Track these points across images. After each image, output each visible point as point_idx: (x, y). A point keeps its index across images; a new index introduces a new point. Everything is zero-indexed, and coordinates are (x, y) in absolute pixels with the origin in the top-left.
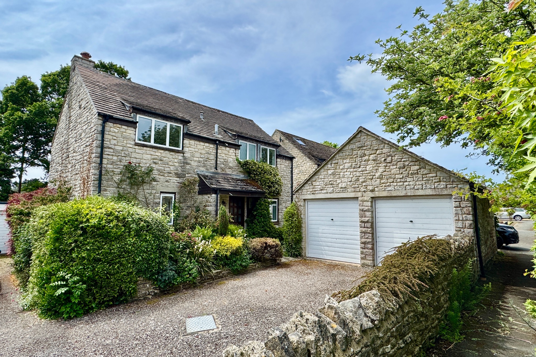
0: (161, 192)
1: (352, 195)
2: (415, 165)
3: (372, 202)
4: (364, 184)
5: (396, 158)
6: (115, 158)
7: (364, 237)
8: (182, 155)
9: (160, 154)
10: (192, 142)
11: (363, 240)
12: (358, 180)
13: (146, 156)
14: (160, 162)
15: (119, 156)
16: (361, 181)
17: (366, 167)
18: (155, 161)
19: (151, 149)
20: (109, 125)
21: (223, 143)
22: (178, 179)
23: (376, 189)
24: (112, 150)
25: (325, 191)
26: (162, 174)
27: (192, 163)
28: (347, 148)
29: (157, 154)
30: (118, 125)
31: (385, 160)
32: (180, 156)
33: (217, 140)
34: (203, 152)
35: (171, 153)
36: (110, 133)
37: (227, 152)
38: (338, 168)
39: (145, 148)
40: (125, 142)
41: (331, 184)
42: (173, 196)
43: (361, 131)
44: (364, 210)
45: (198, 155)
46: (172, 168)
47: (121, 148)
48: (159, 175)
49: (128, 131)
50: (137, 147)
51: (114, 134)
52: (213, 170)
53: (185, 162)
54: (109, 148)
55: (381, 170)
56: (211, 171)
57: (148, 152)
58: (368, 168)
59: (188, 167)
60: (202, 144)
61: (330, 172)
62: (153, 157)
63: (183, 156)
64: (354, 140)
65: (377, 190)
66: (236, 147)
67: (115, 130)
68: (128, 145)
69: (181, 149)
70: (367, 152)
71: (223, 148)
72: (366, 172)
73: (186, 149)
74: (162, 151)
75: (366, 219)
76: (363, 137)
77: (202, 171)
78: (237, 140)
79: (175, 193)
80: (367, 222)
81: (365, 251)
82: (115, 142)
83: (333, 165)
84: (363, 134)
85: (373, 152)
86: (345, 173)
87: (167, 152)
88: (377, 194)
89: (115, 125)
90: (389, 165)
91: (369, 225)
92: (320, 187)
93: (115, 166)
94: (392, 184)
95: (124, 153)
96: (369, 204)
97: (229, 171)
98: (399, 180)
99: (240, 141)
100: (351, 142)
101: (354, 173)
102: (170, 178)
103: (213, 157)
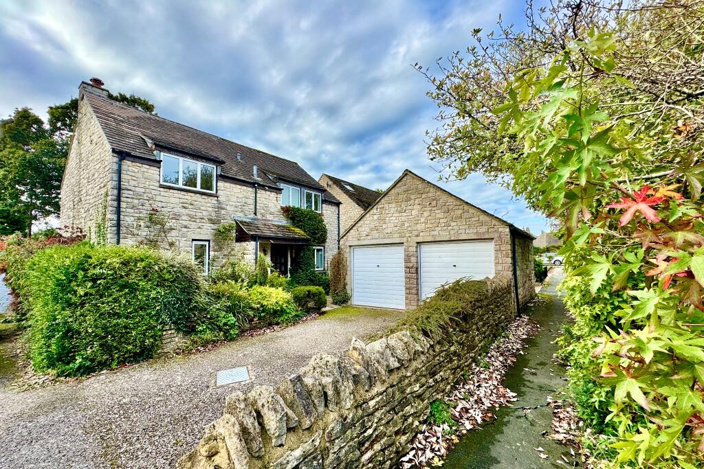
0: (193, 240)
1: (397, 241)
2: (459, 209)
3: (417, 247)
4: (409, 229)
5: (441, 201)
6: (136, 201)
7: (409, 283)
10: (227, 185)
11: (408, 286)
13: (172, 200)
17: (411, 212)
19: (179, 192)
20: (127, 163)
21: (262, 187)
22: (212, 225)
24: (131, 193)
25: (370, 237)
26: (193, 220)
27: (228, 208)
28: (392, 192)
29: (186, 197)
32: (214, 200)
33: (255, 183)
34: (240, 196)
35: (203, 197)
36: (128, 173)
37: (267, 197)
39: (171, 191)
40: (147, 183)
41: (377, 230)
42: (207, 243)
43: (407, 173)
44: (409, 255)
45: (234, 199)
46: (204, 213)
47: (143, 190)
48: (190, 221)
49: (150, 171)
50: (162, 189)
51: (133, 174)
53: (220, 207)
54: (128, 190)
55: (426, 214)
56: (249, 216)
57: (176, 195)
59: (223, 212)
61: (375, 217)
63: (217, 200)
64: (400, 184)
65: (422, 235)
66: (278, 192)
67: (134, 169)
68: (151, 187)
69: (214, 192)
70: (413, 197)
71: (263, 192)
72: (411, 217)
73: (220, 193)
74: (193, 195)
75: (410, 265)
77: (240, 216)
78: (278, 184)
79: (209, 241)
80: (412, 267)
81: (409, 296)
82: (135, 183)
84: (408, 177)
85: (419, 196)
86: (391, 218)
87: (198, 195)
90: (434, 209)
91: (413, 270)
92: (365, 232)
93: (136, 210)
95: (147, 196)
96: (414, 249)
97: (269, 217)
98: (443, 225)
99: (282, 185)
100: (397, 186)
101: (400, 218)
102: (203, 224)
103: (251, 201)
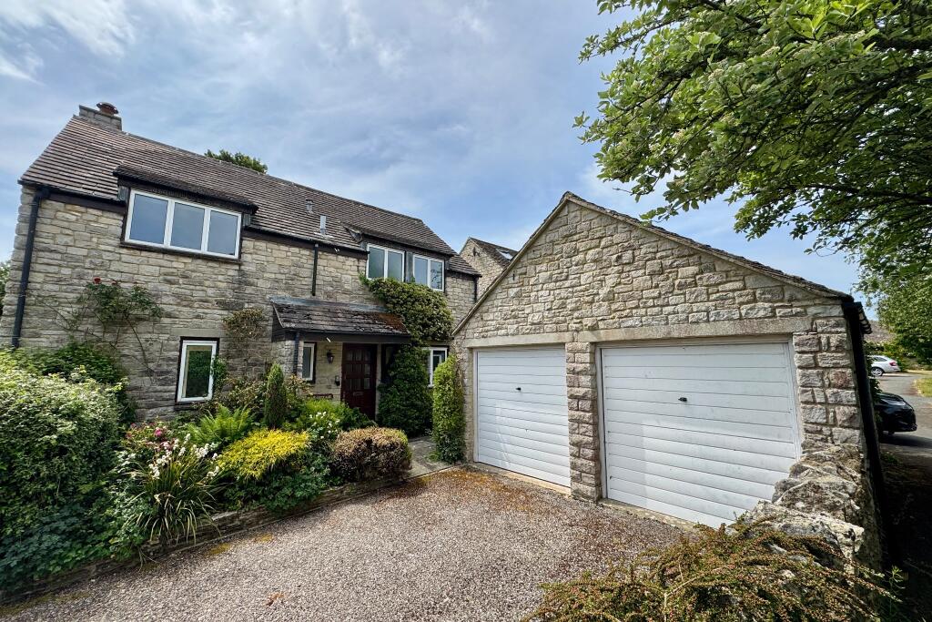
0: (183, 338)
1: (552, 338)
2: (689, 266)
3: (593, 354)
4: (576, 314)
5: (643, 251)
6: (66, 271)
7: (577, 431)
8: (237, 268)
9: (182, 266)
10: (262, 245)
11: (577, 438)
12: (563, 306)
13: (145, 269)
14: (181, 281)
15: (76, 267)
16: (569, 307)
17: (579, 278)
18: (169, 278)
19: (161, 256)
20: (52, 207)
21: (329, 248)
22: (225, 312)
23: (601, 325)
24: (59, 256)
25: (503, 332)
26: (185, 303)
27: (260, 283)
28: (542, 241)
29: (175, 265)
30: (77, 207)
31: (619, 257)
32: (232, 271)
33: (315, 242)
34: (286, 263)
35: (210, 264)
36: (55, 222)
37: (338, 264)
38: (526, 283)
39: (144, 254)
40: (95, 240)
41: (515, 317)
42: (214, 344)
43: (568, 202)
44: (577, 370)
45: (275, 268)
46: (210, 291)
47: (85, 252)
48: (178, 304)
49: (103, 220)
50: (124, 251)
51: (66, 224)
52: (308, 296)
53: (243, 281)
54: (51, 251)
55: (610, 281)
56: (304, 297)
57: (152, 261)
58: (583, 278)
59: (249, 290)
60: (283, 248)
61: (512, 292)
62: (163, 270)
63: (240, 270)
64: (556, 223)
65: (602, 327)
66: (359, 256)
67: (68, 216)
68: (102, 247)
69: (236, 256)
70: (581, 246)
71: (331, 257)
72: (579, 288)
73: (247, 258)
74: (189, 260)
75: (581, 392)
76: (572, 215)
77: (283, 297)
78: (362, 244)
79: (217, 339)
80: (583, 397)
81: (579, 462)
82: (68, 240)
83: (517, 278)
84: (572, 208)
85: (595, 242)
86: (540, 293)
87: (199, 261)
88: (603, 335)
89: (69, 207)
90: (627, 268)
91: (587, 404)
92: (494, 323)
93: (65, 287)
94: (634, 311)
95: (91, 262)
96: (587, 357)
97: (342, 299)
98: (650, 303)
99: (369, 246)
100: (550, 228)
101: (557, 292)
102: (206, 311)
103: (307, 272)
